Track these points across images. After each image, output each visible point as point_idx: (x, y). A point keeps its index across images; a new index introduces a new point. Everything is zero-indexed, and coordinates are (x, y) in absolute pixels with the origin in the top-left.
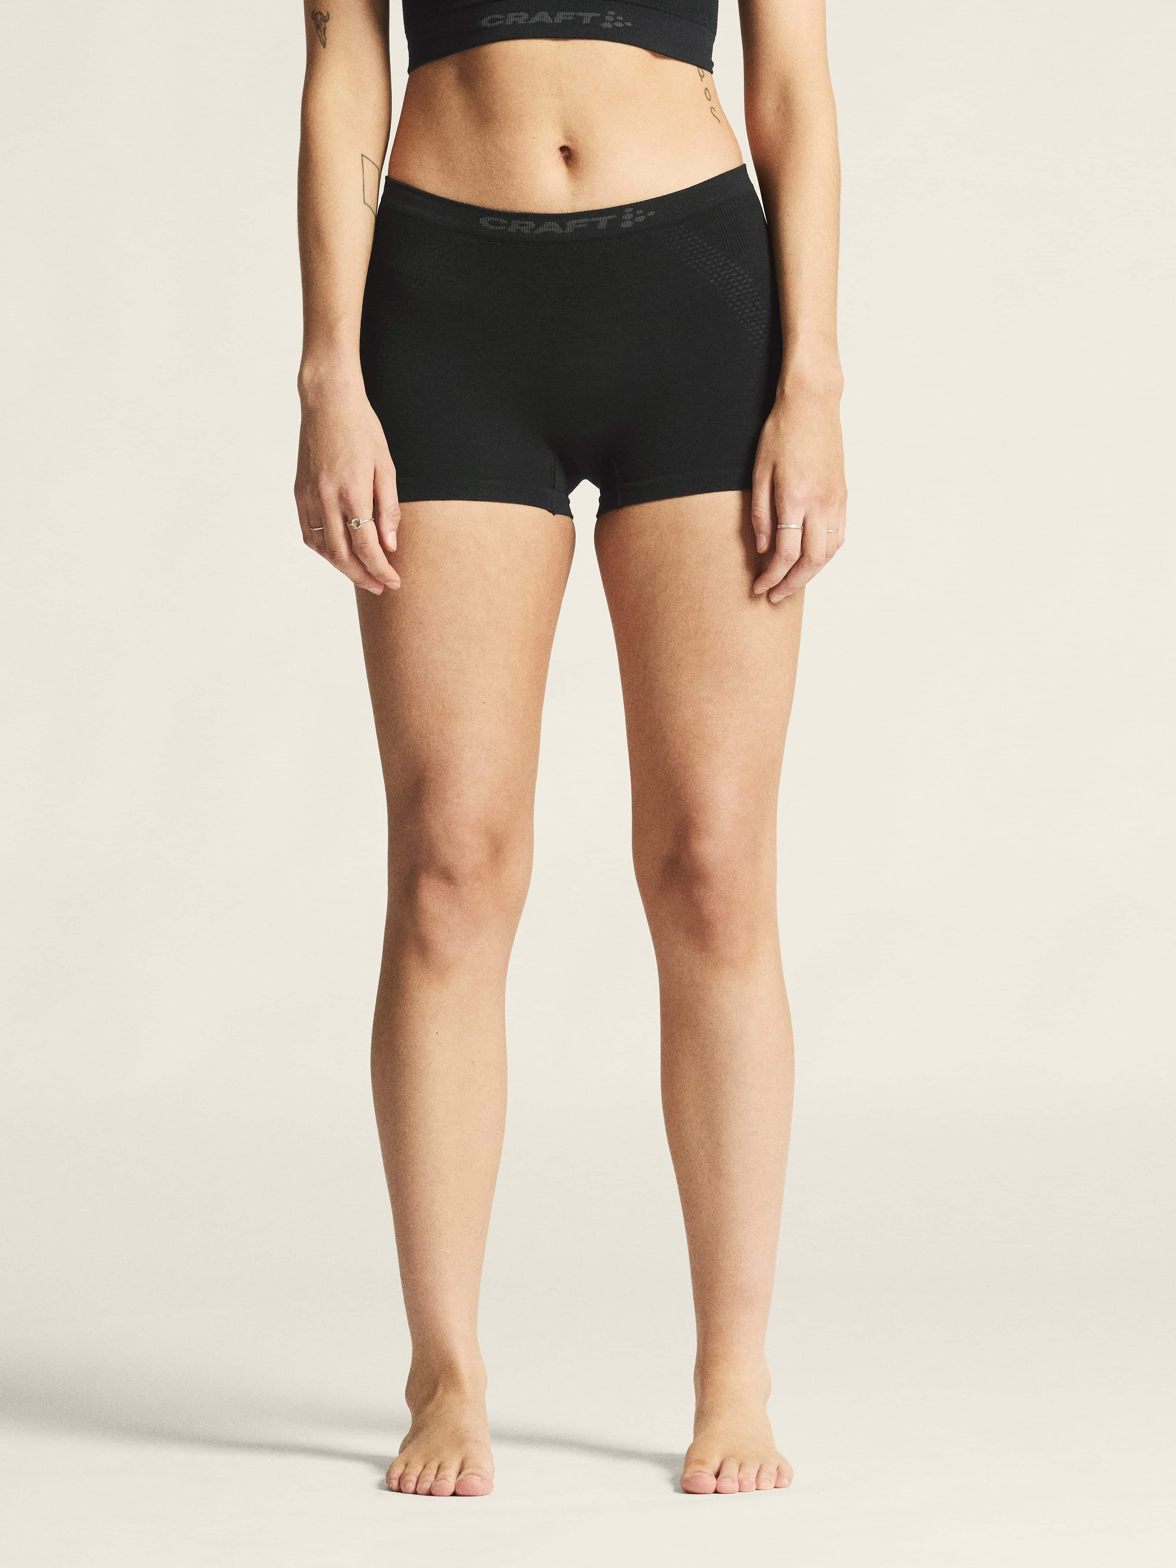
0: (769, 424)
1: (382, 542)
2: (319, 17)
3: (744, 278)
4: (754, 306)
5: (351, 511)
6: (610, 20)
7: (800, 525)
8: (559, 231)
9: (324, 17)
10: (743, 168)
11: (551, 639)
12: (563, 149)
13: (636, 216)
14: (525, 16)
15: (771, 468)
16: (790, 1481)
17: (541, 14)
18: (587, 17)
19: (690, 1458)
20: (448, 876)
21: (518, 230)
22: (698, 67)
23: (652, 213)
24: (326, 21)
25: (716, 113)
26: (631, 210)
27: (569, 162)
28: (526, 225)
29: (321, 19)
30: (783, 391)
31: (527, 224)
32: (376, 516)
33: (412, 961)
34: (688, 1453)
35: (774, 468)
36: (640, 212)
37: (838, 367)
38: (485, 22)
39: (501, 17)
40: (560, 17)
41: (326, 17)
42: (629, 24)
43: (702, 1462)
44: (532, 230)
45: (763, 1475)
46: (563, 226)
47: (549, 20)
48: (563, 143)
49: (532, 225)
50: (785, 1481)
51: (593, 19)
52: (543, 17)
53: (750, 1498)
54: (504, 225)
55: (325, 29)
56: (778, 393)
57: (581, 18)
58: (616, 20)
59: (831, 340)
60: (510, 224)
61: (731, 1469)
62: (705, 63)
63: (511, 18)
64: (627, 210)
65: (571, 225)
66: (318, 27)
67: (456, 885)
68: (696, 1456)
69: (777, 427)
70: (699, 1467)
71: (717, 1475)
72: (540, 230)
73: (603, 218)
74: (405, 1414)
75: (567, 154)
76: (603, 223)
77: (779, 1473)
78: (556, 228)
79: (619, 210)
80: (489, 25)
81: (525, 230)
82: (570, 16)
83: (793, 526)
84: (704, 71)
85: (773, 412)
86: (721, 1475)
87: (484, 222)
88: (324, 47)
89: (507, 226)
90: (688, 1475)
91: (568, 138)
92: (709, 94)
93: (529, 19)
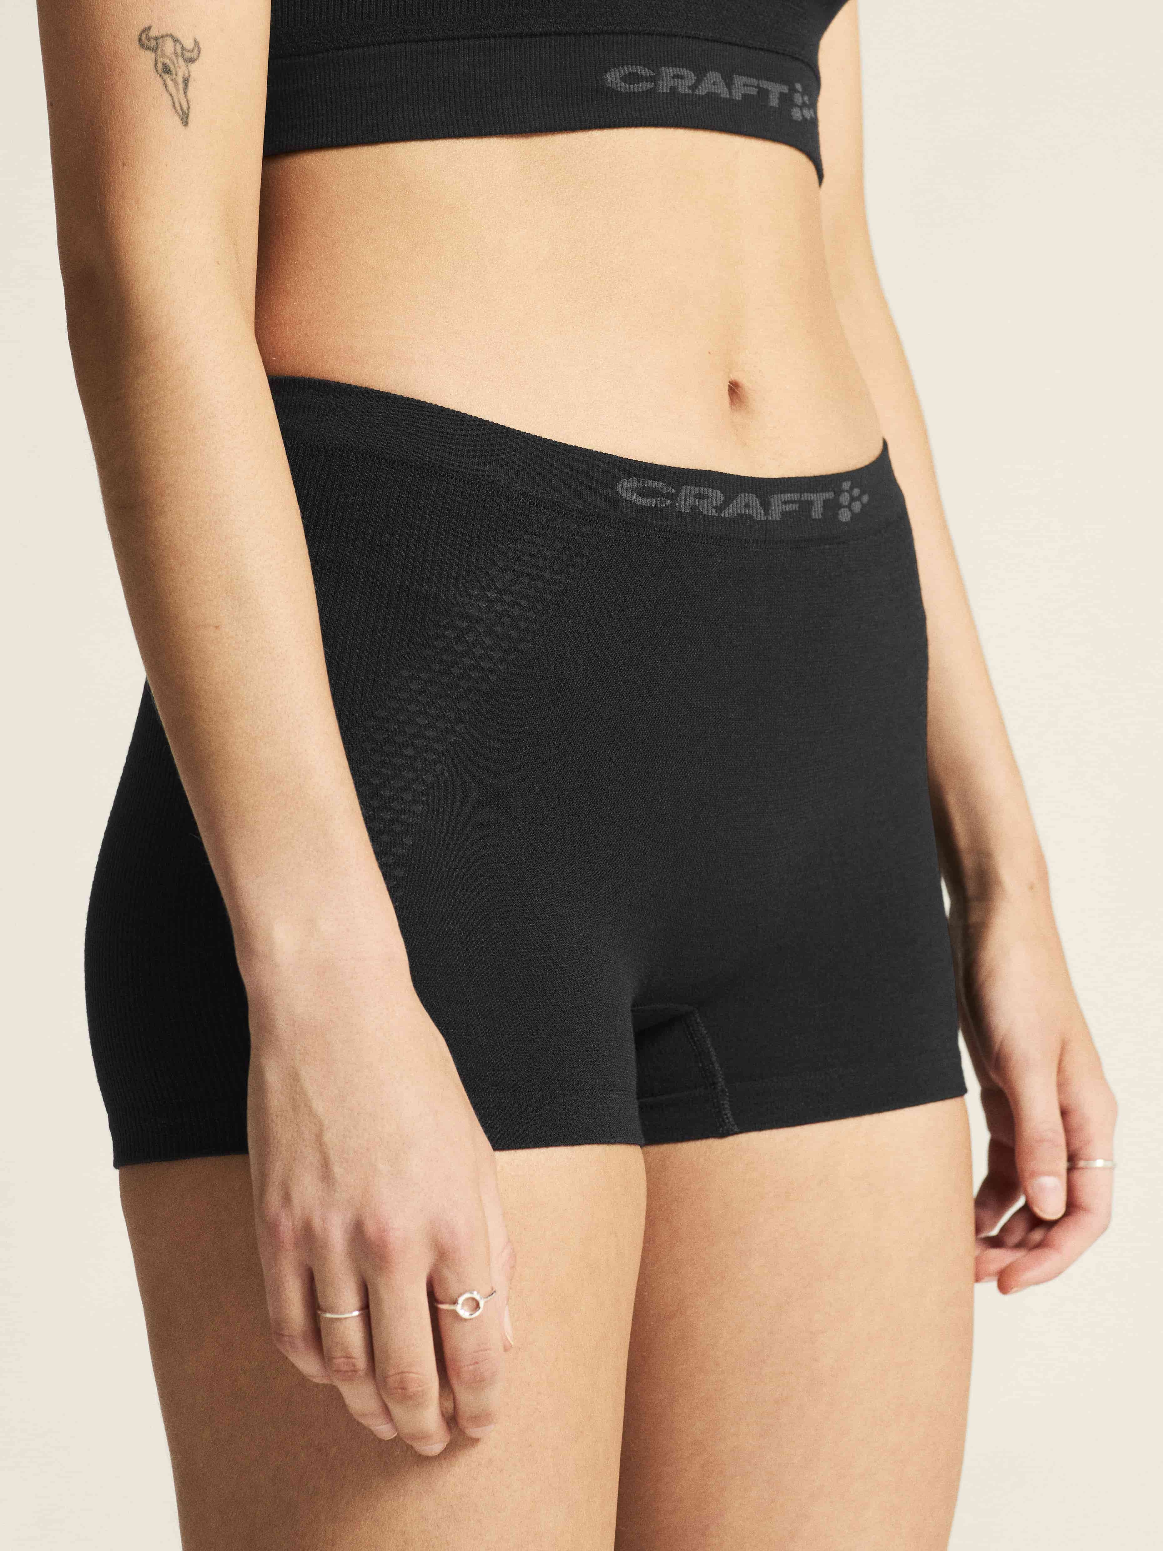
6: (799, 104)
9: (183, 49)
13: (852, 499)
17: (711, 76)
18: (774, 93)
21: (694, 508)
23: (866, 499)
24: (191, 61)
26: (848, 485)
28: (708, 497)
29: (175, 53)
31: (710, 494)
36: (856, 492)
38: (614, 78)
39: (645, 72)
40: (739, 87)
41: (192, 51)
42: (813, 114)
44: (719, 509)
46: (766, 506)
47: (725, 91)
49: (717, 497)
51: (780, 97)
54: (667, 496)
55: (186, 80)
57: (766, 93)
58: (803, 105)
60: (679, 494)
63: (668, 78)
64: (845, 485)
65: (776, 503)
72: (732, 511)
73: (818, 495)
76: (818, 506)
79: (837, 483)
80: (624, 87)
81: (708, 508)
82: (751, 86)
87: (626, 489)
88: (185, 123)
89: (674, 500)
93: (696, 86)
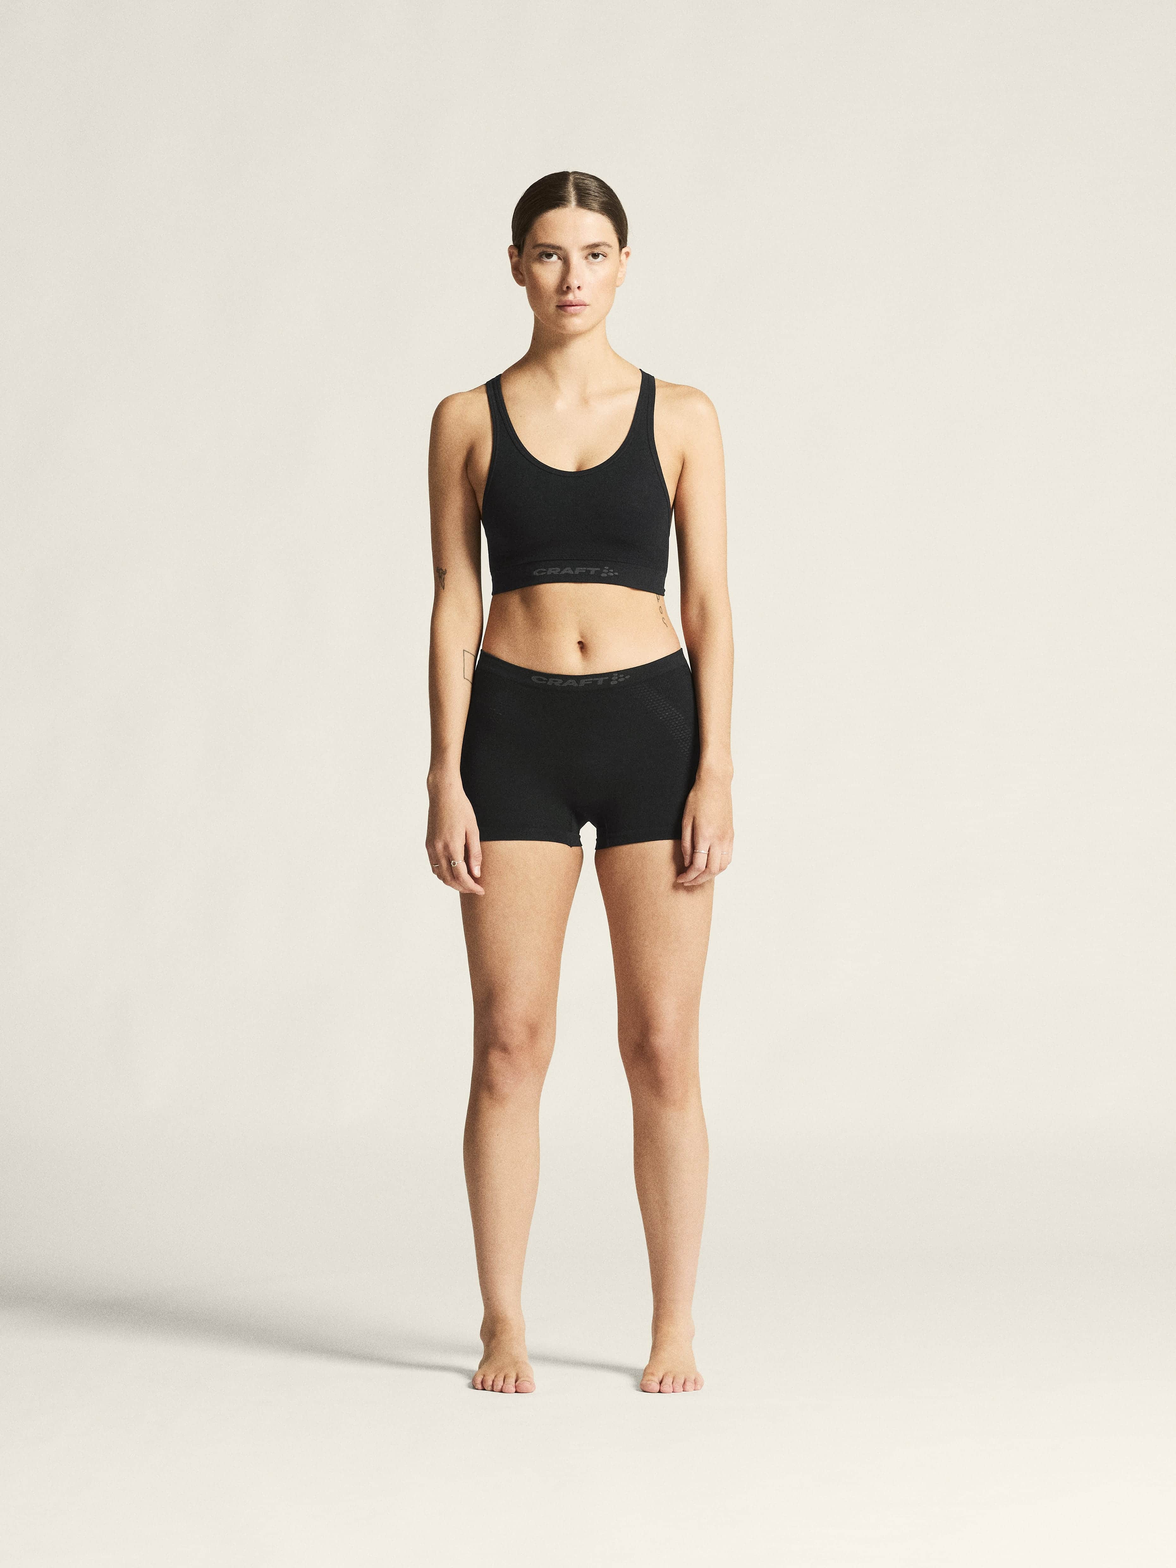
0: (692, 794)
1: (470, 872)
2: (441, 572)
3: (679, 717)
4: (684, 732)
5: (451, 857)
6: (606, 572)
7: (707, 852)
8: (576, 685)
10: (680, 651)
11: (567, 914)
12: (580, 643)
13: (619, 678)
14: (558, 569)
15: (692, 819)
16: (702, 1386)
17: (566, 569)
18: (593, 571)
19: (646, 1372)
20: (505, 1049)
21: (553, 683)
22: (657, 594)
23: (629, 677)
24: (445, 574)
25: (666, 622)
26: (616, 675)
27: (583, 650)
28: (557, 681)
30: (700, 776)
32: (467, 859)
33: (484, 1095)
34: (646, 1368)
35: (694, 818)
36: (621, 676)
37: (730, 762)
38: (535, 573)
39: (545, 570)
40: (578, 571)
41: (444, 572)
42: (617, 574)
43: (652, 1374)
45: (687, 1383)
46: (578, 682)
47: (571, 572)
48: (580, 640)
49: (561, 681)
50: (699, 1386)
51: (596, 571)
52: (568, 570)
53: (680, 1396)
54: (545, 681)
55: (444, 579)
56: (697, 777)
57: (590, 571)
58: (609, 572)
59: (727, 747)
60: (548, 680)
61: (668, 1381)
62: (660, 591)
63: (550, 571)
64: (614, 674)
65: (583, 682)
66: (440, 577)
67: (509, 1054)
68: (649, 1371)
69: (696, 795)
70: (650, 1377)
71: (661, 1383)
73: (601, 678)
74: (480, 1345)
75: (581, 645)
76: (600, 681)
77: (695, 1382)
78: (574, 683)
79: (610, 675)
80: (538, 574)
81: (557, 684)
82: (583, 570)
83: (703, 852)
84: (660, 596)
85: (694, 788)
86: (663, 1383)
87: (534, 678)
88: (444, 589)
89: (547, 681)
90: (644, 1382)
91: (582, 637)
92: (662, 610)
93: (560, 572)
